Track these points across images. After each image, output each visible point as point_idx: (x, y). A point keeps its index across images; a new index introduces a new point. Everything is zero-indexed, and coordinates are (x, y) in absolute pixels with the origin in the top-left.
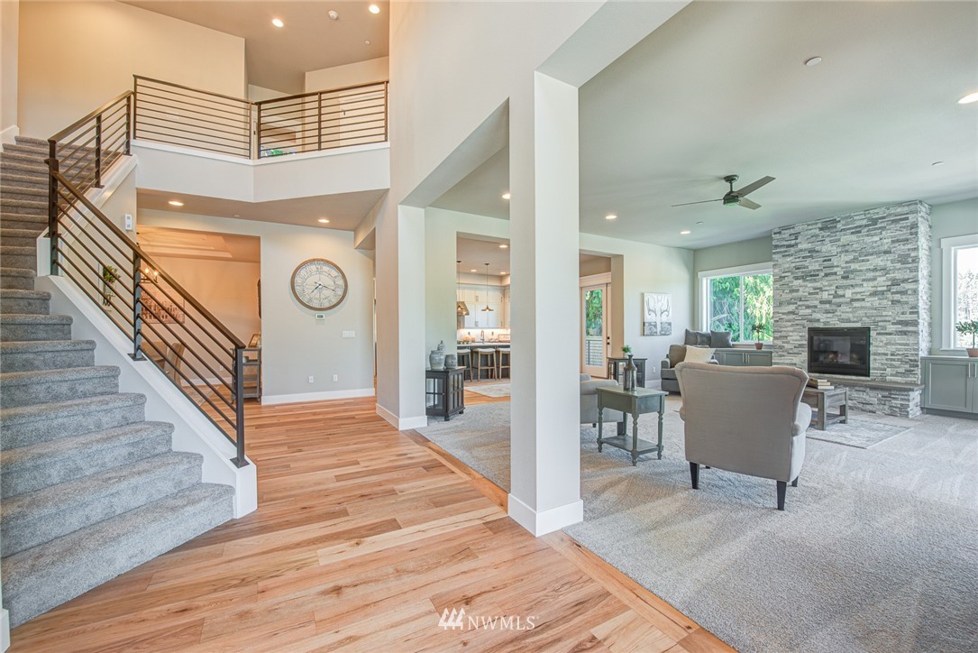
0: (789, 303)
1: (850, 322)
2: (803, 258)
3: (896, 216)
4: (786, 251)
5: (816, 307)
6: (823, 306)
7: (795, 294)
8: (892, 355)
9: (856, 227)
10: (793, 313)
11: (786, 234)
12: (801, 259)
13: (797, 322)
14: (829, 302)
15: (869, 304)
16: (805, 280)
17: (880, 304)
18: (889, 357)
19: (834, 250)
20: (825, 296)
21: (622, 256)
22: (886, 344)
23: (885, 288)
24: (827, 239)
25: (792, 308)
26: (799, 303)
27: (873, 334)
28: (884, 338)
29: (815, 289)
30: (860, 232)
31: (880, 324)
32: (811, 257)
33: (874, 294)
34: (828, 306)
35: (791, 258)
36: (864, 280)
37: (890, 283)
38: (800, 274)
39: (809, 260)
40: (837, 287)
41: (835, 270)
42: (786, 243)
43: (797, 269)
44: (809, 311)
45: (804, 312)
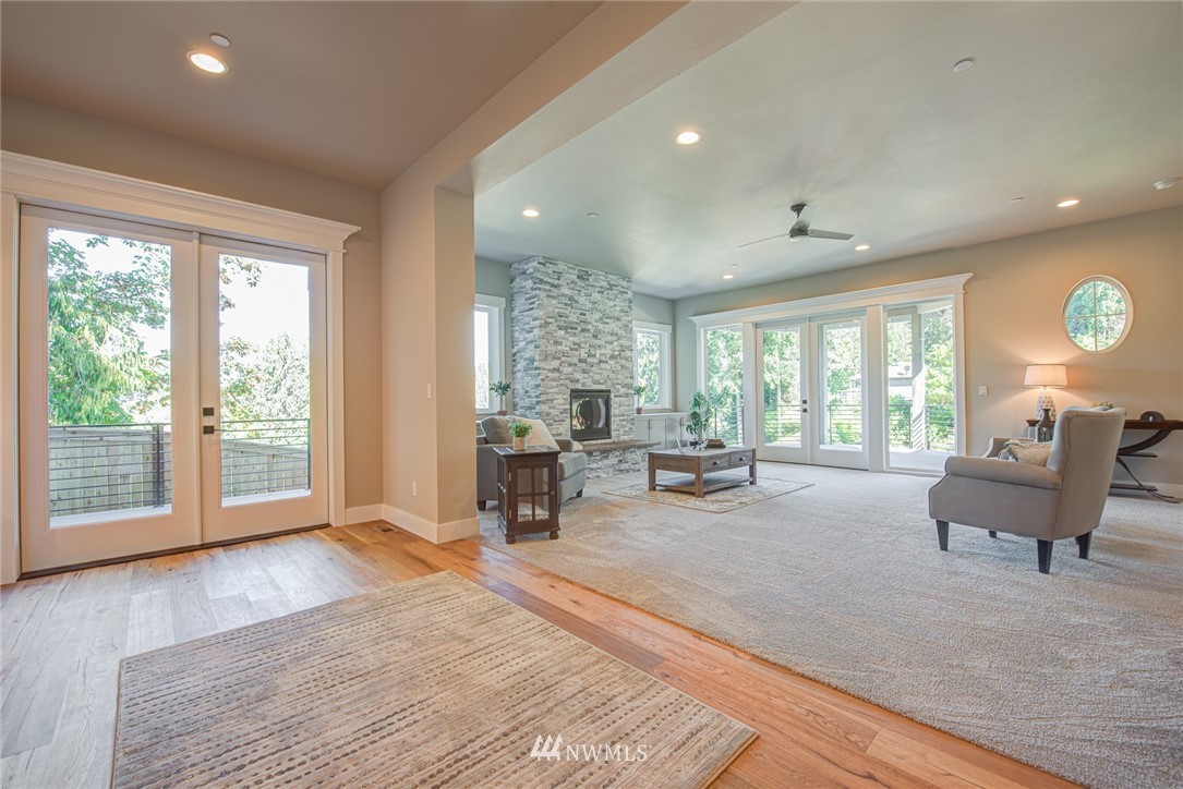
0: (554, 358)
1: (599, 383)
2: (566, 304)
4: (550, 291)
5: (576, 365)
6: (581, 365)
7: (559, 347)
8: (622, 415)
10: (557, 370)
11: (550, 269)
12: (563, 305)
13: (561, 382)
14: (585, 361)
15: (609, 367)
16: (566, 332)
17: (615, 367)
18: (620, 418)
19: (588, 305)
20: (584, 356)
22: (619, 406)
23: (617, 353)
24: (583, 291)
25: (555, 364)
26: (563, 359)
27: (612, 395)
28: (617, 400)
29: (574, 344)
30: (602, 292)
31: (616, 386)
32: (571, 305)
33: (612, 357)
34: (585, 365)
35: (555, 301)
36: (606, 342)
37: (620, 348)
38: (562, 324)
39: (569, 308)
40: (590, 345)
41: (590, 327)
42: (549, 280)
43: (560, 316)
44: (570, 369)
45: (567, 370)
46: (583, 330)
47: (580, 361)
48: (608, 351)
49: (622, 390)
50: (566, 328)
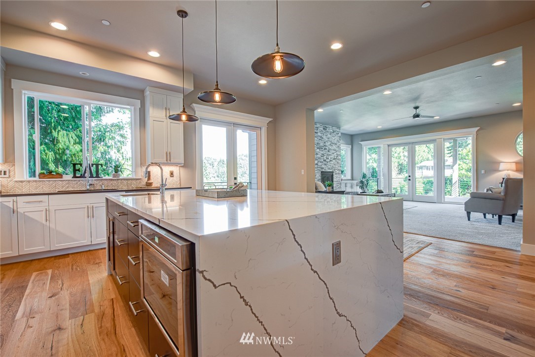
1: (330, 169)
7: (317, 156)
10: (317, 164)
13: (318, 168)
15: (333, 163)
18: (337, 182)
19: (326, 139)
22: (336, 178)
23: (336, 157)
24: (325, 134)
26: (319, 160)
27: (334, 174)
29: (322, 154)
30: (331, 134)
31: (335, 170)
32: (321, 139)
40: (327, 155)
45: (320, 164)
46: (325, 149)
47: (324, 161)
48: (332, 157)
49: (338, 172)
50: (320, 148)
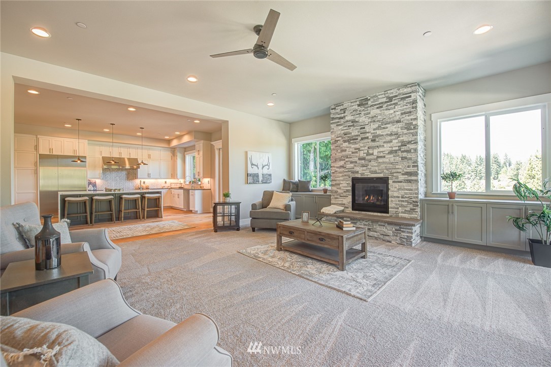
0: (341, 160)
1: (376, 173)
2: (349, 126)
3: (403, 94)
4: (338, 122)
5: (356, 162)
6: (360, 162)
7: (344, 153)
8: (402, 197)
9: (380, 104)
10: (342, 167)
11: (339, 109)
12: (347, 128)
13: (345, 173)
14: (364, 159)
15: (387, 160)
16: (350, 143)
17: (394, 160)
18: (400, 199)
19: (367, 120)
20: (362, 154)
21: (228, 121)
22: (399, 189)
23: (397, 148)
24: (363, 113)
25: (342, 163)
26: (347, 160)
27: (390, 182)
28: (397, 185)
29: (356, 149)
30: (382, 107)
31: (395, 174)
32: (353, 126)
33: (391, 152)
34: (363, 161)
35: (342, 127)
36: (384, 142)
37: (400, 144)
38: (347, 139)
39: (352, 128)
40: (368, 148)
41: (368, 135)
42: (338, 116)
43: (345, 134)
44: (352, 165)
45: (349, 166)
46: (362, 139)
47: (360, 159)
48: (387, 148)
50: (348, 141)
